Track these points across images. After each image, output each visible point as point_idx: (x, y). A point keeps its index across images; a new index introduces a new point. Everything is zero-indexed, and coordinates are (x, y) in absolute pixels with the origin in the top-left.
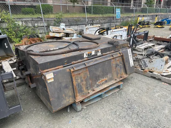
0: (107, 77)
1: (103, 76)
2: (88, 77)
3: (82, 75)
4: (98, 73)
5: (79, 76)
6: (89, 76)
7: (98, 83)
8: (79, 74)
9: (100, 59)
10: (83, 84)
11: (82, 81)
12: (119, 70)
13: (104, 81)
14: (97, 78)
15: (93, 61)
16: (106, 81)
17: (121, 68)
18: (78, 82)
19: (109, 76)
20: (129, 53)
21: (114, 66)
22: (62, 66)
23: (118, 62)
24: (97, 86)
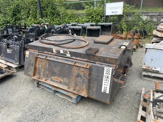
0: (63, 80)
1: (59, 76)
2: (46, 67)
3: (43, 63)
4: (56, 70)
5: (41, 62)
6: (48, 67)
7: (53, 78)
8: (42, 62)
9: (62, 59)
10: (42, 70)
11: (42, 68)
12: (80, 83)
13: (58, 81)
14: (53, 74)
15: (55, 58)
16: (61, 82)
17: (83, 82)
18: (39, 66)
19: (65, 80)
20: (105, 72)
21: (75, 74)
22: (38, 51)
23: (82, 74)
24: (51, 80)
